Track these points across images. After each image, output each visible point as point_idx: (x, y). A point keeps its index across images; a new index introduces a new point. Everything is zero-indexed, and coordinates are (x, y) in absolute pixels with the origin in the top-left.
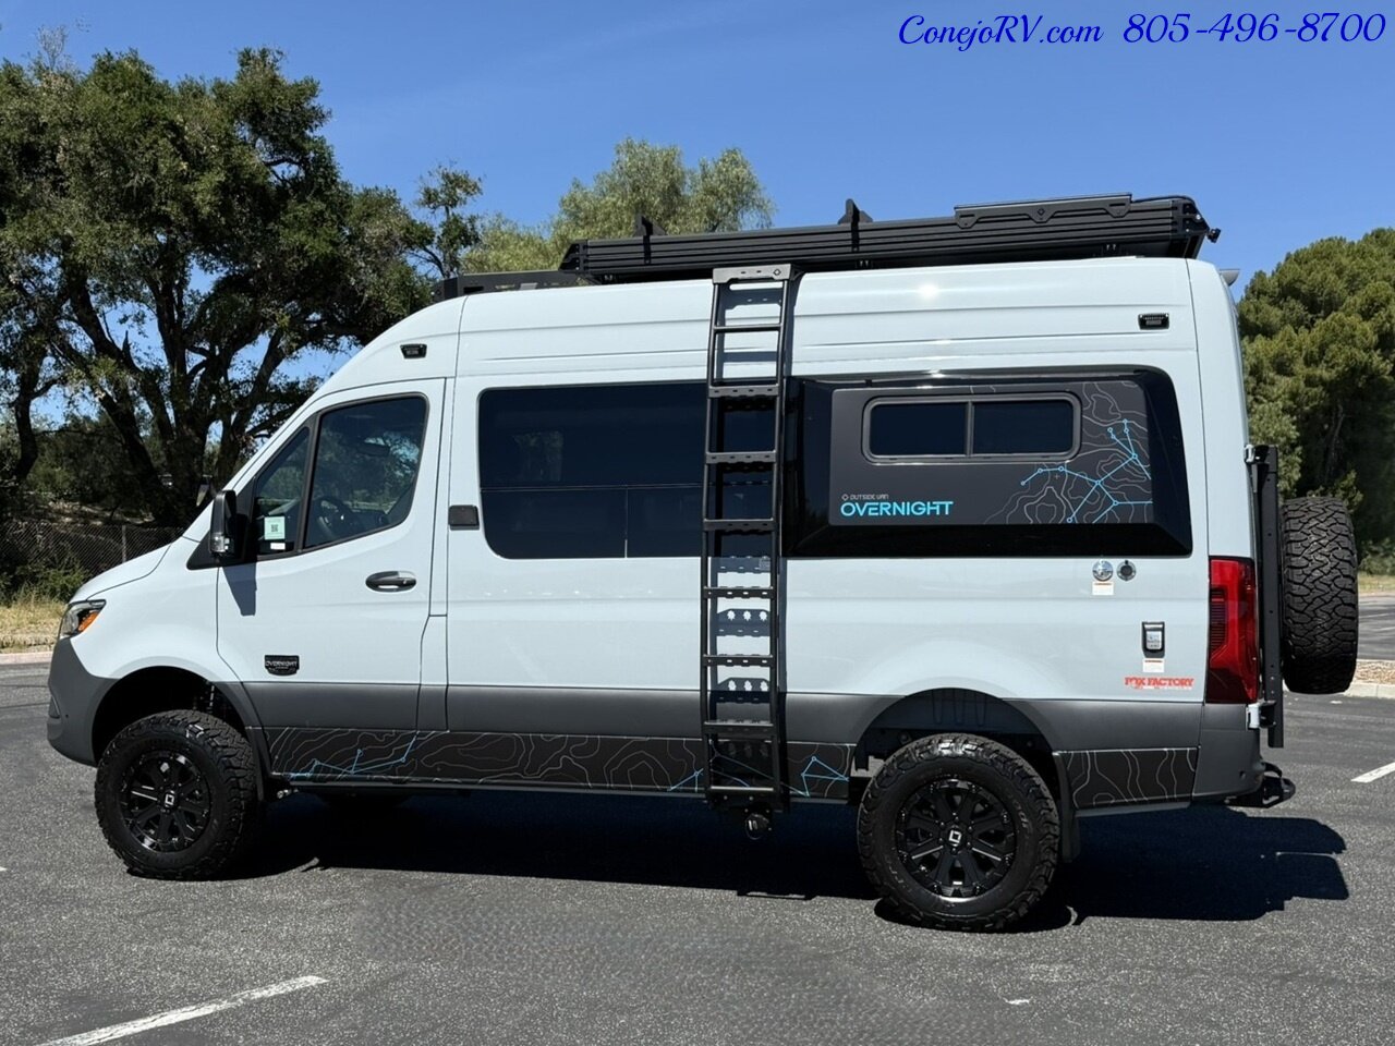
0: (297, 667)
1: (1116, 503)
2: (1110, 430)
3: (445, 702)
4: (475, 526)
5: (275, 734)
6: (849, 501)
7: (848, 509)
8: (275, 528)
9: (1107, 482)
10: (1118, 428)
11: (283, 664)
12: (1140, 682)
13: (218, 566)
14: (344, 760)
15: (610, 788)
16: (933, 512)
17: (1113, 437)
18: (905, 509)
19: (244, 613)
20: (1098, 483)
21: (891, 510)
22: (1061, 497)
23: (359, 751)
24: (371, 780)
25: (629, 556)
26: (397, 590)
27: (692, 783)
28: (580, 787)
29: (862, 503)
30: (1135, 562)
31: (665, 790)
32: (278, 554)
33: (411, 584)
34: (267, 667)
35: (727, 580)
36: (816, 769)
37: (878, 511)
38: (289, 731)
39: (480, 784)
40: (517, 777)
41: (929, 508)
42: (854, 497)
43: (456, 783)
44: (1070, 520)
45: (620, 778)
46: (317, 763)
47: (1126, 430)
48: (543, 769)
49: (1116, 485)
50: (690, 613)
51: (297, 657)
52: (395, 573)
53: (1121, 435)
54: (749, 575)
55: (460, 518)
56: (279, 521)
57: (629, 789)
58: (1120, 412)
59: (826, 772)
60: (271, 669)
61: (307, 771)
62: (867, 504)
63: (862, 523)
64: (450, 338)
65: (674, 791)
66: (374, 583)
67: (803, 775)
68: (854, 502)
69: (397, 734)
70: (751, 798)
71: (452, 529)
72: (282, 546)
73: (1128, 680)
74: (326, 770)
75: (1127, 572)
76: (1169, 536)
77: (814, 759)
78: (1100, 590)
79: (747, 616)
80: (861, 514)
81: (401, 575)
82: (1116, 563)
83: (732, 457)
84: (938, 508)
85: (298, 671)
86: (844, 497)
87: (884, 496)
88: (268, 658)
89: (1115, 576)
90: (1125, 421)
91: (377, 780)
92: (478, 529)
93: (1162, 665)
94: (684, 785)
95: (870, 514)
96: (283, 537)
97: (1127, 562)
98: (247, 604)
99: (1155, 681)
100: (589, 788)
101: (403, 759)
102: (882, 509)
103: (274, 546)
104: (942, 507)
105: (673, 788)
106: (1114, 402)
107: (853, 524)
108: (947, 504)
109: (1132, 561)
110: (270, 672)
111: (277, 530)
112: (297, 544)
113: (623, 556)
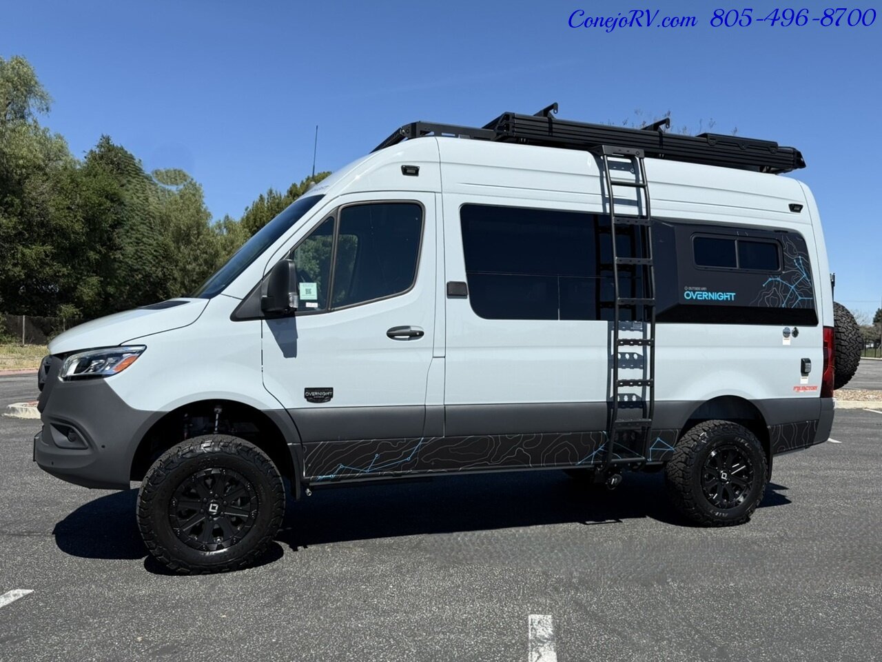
0: (331, 396)
1: (800, 298)
2: (795, 261)
3: (446, 416)
4: (464, 296)
5: (311, 448)
6: (688, 290)
7: (688, 295)
8: (308, 291)
9: (796, 287)
10: (798, 260)
11: (318, 394)
12: (799, 388)
13: (261, 318)
14: (363, 463)
15: (543, 466)
16: (727, 298)
17: (796, 264)
18: (714, 296)
19: (286, 356)
20: (793, 287)
21: (708, 297)
22: (780, 294)
23: (377, 455)
24: (381, 475)
25: (561, 319)
26: (409, 339)
27: (590, 459)
28: (525, 467)
29: (694, 292)
30: (799, 328)
31: (574, 465)
32: (312, 312)
33: (421, 334)
34: (306, 397)
35: (623, 335)
36: (659, 445)
37: (702, 297)
38: (323, 445)
39: (461, 471)
40: (487, 465)
41: (725, 296)
42: (690, 288)
43: (444, 472)
44: (783, 306)
45: (550, 460)
46: (342, 466)
47: (801, 262)
48: (504, 457)
49: (800, 288)
50: (601, 356)
51: (332, 389)
52: (408, 327)
53: (799, 264)
54: (628, 332)
55: (454, 290)
56: (312, 286)
57: (554, 466)
58: (797, 252)
59: (664, 446)
60: (310, 398)
61: (332, 473)
62: (697, 293)
63: (694, 304)
64: (435, 164)
65: (580, 465)
66: (392, 334)
67: (651, 449)
68: (690, 291)
69: (407, 441)
70: (616, 465)
71: (448, 298)
72: (315, 305)
73: (795, 388)
74: (348, 471)
75: (796, 333)
76: (810, 318)
77: (658, 439)
78: (787, 342)
79: (627, 356)
80: (694, 298)
81: (413, 329)
82: (792, 328)
83: (631, 261)
84: (729, 297)
85: (332, 399)
86: (686, 288)
87: (704, 289)
88: (307, 390)
89: (791, 335)
90: (800, 257)
91: (386, 475)
92: (466, 298)
93: (807, 380)
94: (586, 460)
95: (698, 298)
96: (315, 298)
97: (795, 328)
98: (289, 350)
99: (804, 388)
100: (530, 467)
101: (408, 459)
102: (704, 296)
103: (308, 305)
104: (731, 296)
105: (579, 463)
106: (795, 247)
107: (690, 304)
108: (733, 294)
109: (798, 328)
110: (308, 400)
111: (310, 293)
112: (327, 303)
113: (557, 319)
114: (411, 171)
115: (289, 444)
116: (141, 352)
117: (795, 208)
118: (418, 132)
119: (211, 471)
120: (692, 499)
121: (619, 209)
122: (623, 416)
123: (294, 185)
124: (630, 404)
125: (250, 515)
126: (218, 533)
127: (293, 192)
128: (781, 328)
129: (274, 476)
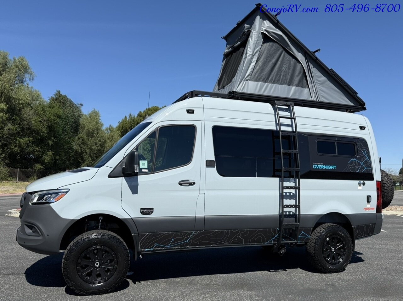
0: (153, 212)
1: (365, 168)
2: (363, 151)
3: (205, 221)
4: (214, 166)
5: (142, 236)
6: (315, 164)
7: (315, 167)
8: (144, 164)
9: (363, 163)
10: (364, 151)
11: (147, 211)
12: (366, 209)
13: (122, 177)
14: (166, 243)
15: (250, 245)
16: (332, 168)
17: (363, 153)
18: (327, 167)
19: (133, 193)
20: (362, 163)
21: (324, 167)
22: (356, 166)
23: (173, 239)
24: (175, 249)
25: (257, 177)
26: (189, 186)
27: (271, 241)
28: (241, 245)
29: (317, 165)
30: (365, 182)
31: (264, 244)
32: (145, 173)
33: (194, 183)
34: (141, 212)
35: (286, 184)
36: (303, 235)
37: (321, 167)
38: (148, 234)
39: (211, 247)
40: (223, 244)
41: (332, 167)
42: (316, 163)
43: (203, 247)
44: (358, 172)
45: (253, 241)
46: (156, 245)
47: (365, 152)
48: (231, 240)
49: (365, 164)
50: (276, 193)
51: (153, 208)
52: (188, 180)
53: (365, 153)
54: (288, 183)
55: (209, 164)
56: (145, 162)
57: (255, 244)
58: (364, 148)
59: (306, 236)
60: (143, 213)
61: (152, 248)
62: (319, 166)
63: (317, 170)
64: (201, 109)
65: (266, 244)
66: (181, 184)
67: (299, 237)
68: (316, 165)
69: (187, 233)
70: (283, 244)
71: (206, 167)
72: (147, 171)
73: (364, 209)
74: (159, 247)
75: (364, 184)
76: (370, 177)
77: (303, 232)
78: (360, 188)
79: (288, 194)
81: (190, 181)
82: (362, 182)
83: (289, 151)
84: (333, 167)
85: (153, 213)
86: (314, 163)
88: (141, 209)
89: (362, 185)
90: (365, 150)
91: (177, 249)
92: (215, 167)
93: (370, 205)
94: (269, 242)
95: (319, 168)
96: (147, 167)
97: (364, 182)
98: (134, 190)
99: (369, 209)
100: (244, 245)
101: (187, 241)
102: (322, 167)
103: (143, 170)
104: (334, 167)
105: (266, 243)
106: (362, 146)
107: (315, 170)
108: (335, 166)
109: (365, 181)
110: (142, 214)
111: (144, 165)
112: (152, 170)
113: (256, 177)
114: (190, 111)
115: (132, 234)
116: (67, 192)
117: (362, 128)
118: (194, 95)
119: (96, 247)
120: (318, 260)
121: (283, 128)
122: (286, 222)
123: (140, 112)
124: (290, 216)
125: (114, 268)
126: (99, 275)
127: (140, 115)
128: (357, 182)
129: (125, 249)
